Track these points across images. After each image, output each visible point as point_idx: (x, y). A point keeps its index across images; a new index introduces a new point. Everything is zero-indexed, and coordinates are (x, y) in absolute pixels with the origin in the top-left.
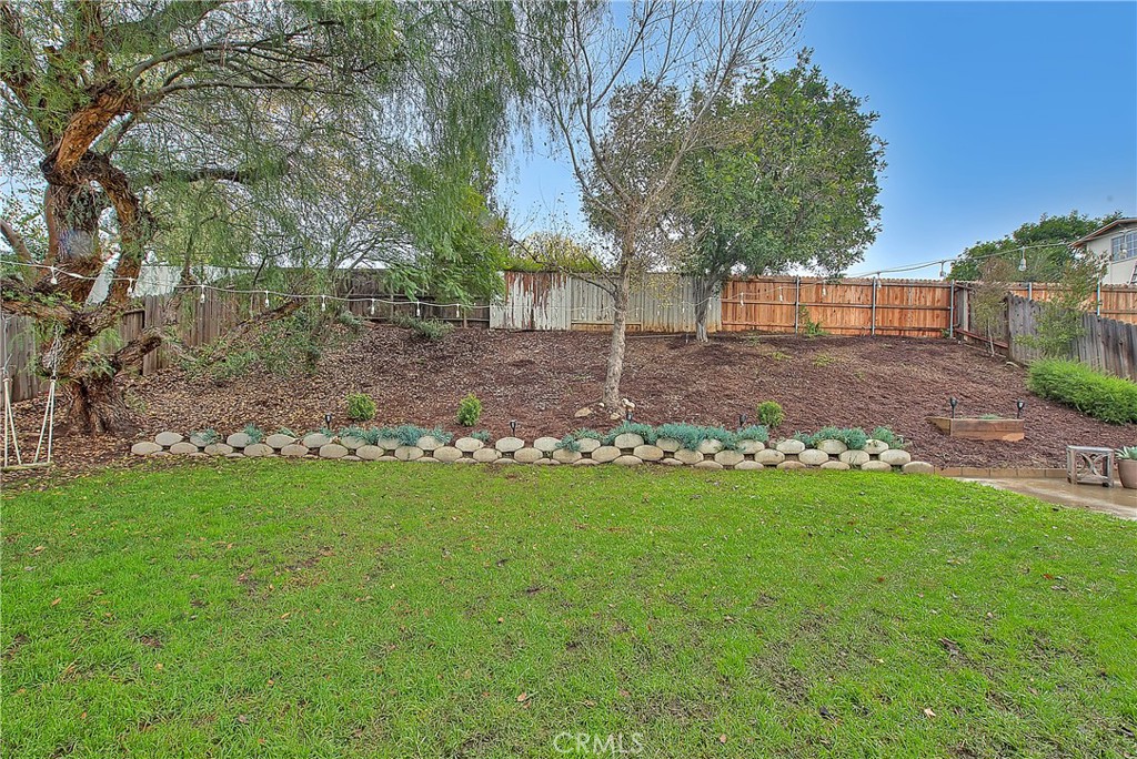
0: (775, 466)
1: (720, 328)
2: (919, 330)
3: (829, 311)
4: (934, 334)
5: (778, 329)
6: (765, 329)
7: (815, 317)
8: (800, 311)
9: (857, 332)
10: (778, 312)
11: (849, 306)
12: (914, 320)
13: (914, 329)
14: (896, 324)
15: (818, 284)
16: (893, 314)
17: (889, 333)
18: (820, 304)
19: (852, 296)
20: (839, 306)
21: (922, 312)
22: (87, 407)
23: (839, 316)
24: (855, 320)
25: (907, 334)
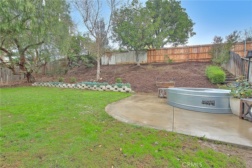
0: (105, 90)
1: (147, 62)
2: (203, 59)
3: (175, 56)
4: (208, 60)
5: (161, 61)
6: (158, 62)
7: (171, 57)
8: (167, 56)
9: (184, 61)
10: (161, 57)
11: (181, 54)
12: (201, 57)
13: (201, 59)
14: (196, 58)
15: (172, 49)
16: (195, 55)
17: (193, 61)
18: (173, 54)
19: (182, 51)
20: (178, 54)
21: (204, 54)
22: (28, 79)
23: (178, 57)
24: (183, 58)
25: (199, 61)
